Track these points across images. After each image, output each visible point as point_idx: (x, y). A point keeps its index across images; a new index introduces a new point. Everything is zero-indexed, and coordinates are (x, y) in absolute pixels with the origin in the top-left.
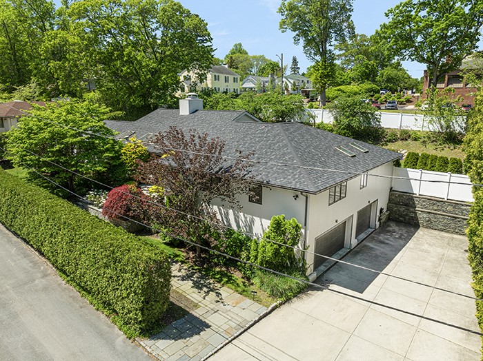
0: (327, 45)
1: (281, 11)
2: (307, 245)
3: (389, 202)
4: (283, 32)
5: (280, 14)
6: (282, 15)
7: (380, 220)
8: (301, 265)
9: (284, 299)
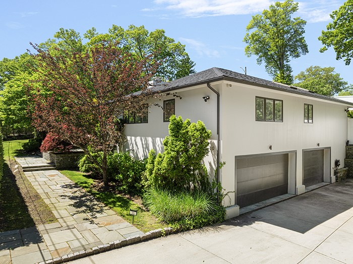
0: (285, 62)
1: (246, 41)
2: (222, 161)
3: (346, 158)
4: (248, 56)
5: (245, 42)
6: (247, 43)
7: (336, 173)
8: (215, 191)
9: (177, 226)
